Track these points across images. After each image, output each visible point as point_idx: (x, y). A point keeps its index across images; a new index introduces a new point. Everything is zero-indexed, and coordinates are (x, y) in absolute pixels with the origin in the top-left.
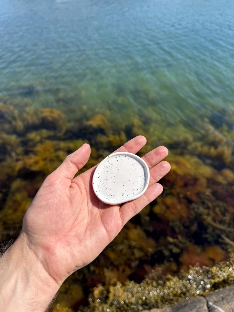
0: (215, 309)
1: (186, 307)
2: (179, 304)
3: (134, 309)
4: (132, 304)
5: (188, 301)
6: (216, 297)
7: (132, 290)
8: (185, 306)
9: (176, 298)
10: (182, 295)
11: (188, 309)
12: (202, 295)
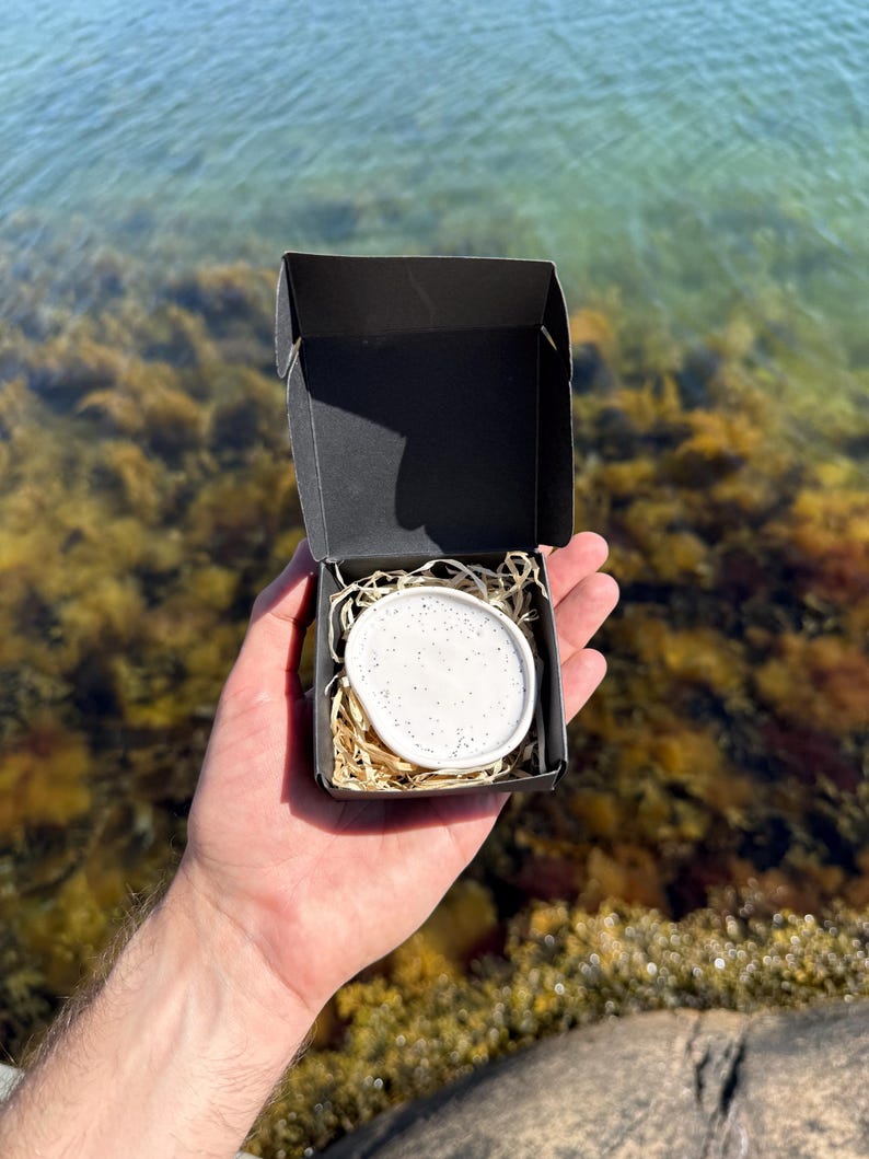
1: (841, 1023)
2: (815, 1012)
3: (647, 999)
4: (640, 981)
7: (647, 939)
8: (836, 1018)
9: (803, 991)
10: (830, 985)
11: (844, 1030)
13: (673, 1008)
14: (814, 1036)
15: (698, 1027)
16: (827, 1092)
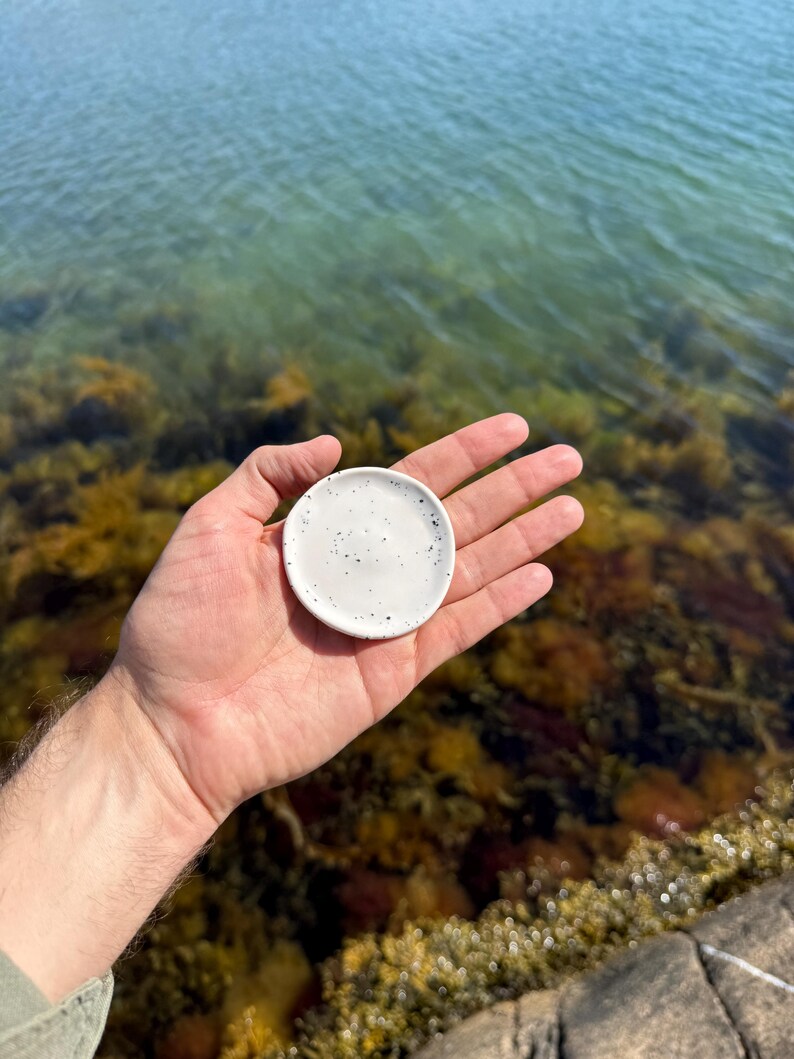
0: (725, 964)
1: (635, 973)
2: (610, 967)
5: (635, 952)
6: (724, 926)
8: (630, 968)
11: (640, 978)
12: (678, 928)
13: (490, 1005)
14: (617, 993)
15: (517, 1019)
16: (643, 1047)
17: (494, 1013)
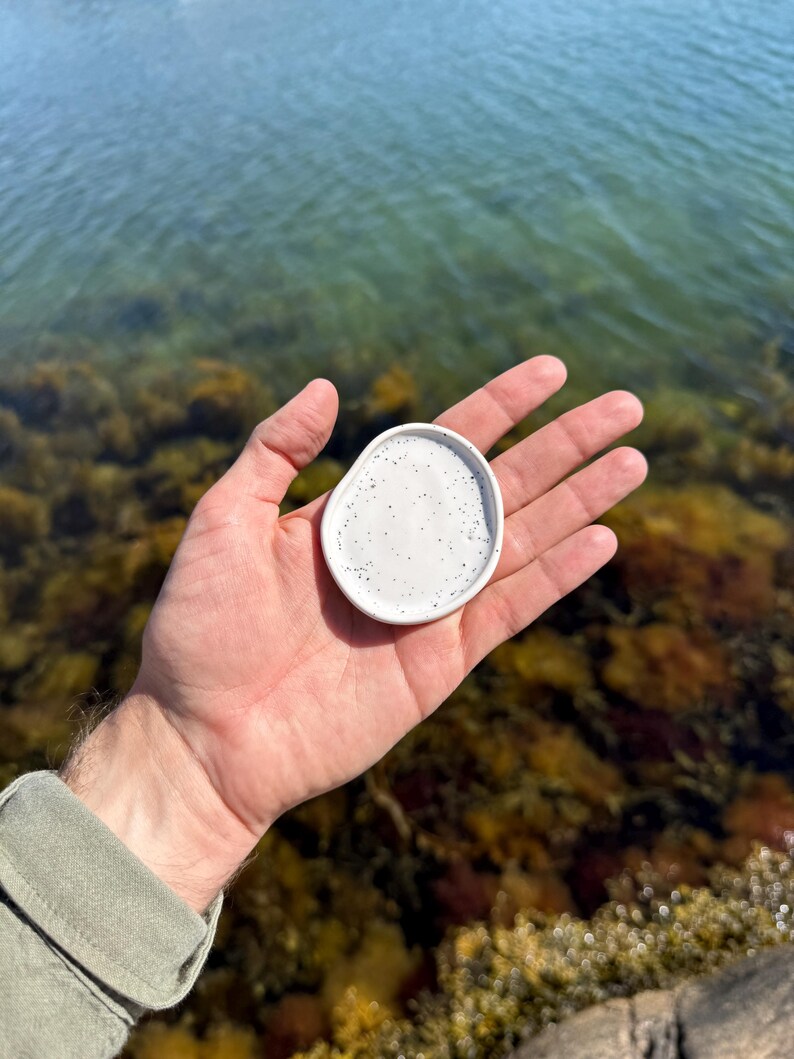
1: (756, 980)
2: (728, 973)
5: (754, 960)
8: (750, 975)
10: (732, 943)
13: (603, 1001)
14: (737, 998)
15: (633, 1015)
16: (768, 1051)
17: (608, 1008)
